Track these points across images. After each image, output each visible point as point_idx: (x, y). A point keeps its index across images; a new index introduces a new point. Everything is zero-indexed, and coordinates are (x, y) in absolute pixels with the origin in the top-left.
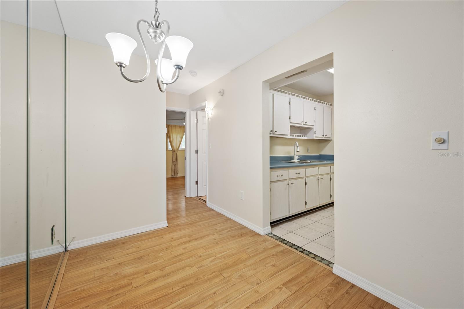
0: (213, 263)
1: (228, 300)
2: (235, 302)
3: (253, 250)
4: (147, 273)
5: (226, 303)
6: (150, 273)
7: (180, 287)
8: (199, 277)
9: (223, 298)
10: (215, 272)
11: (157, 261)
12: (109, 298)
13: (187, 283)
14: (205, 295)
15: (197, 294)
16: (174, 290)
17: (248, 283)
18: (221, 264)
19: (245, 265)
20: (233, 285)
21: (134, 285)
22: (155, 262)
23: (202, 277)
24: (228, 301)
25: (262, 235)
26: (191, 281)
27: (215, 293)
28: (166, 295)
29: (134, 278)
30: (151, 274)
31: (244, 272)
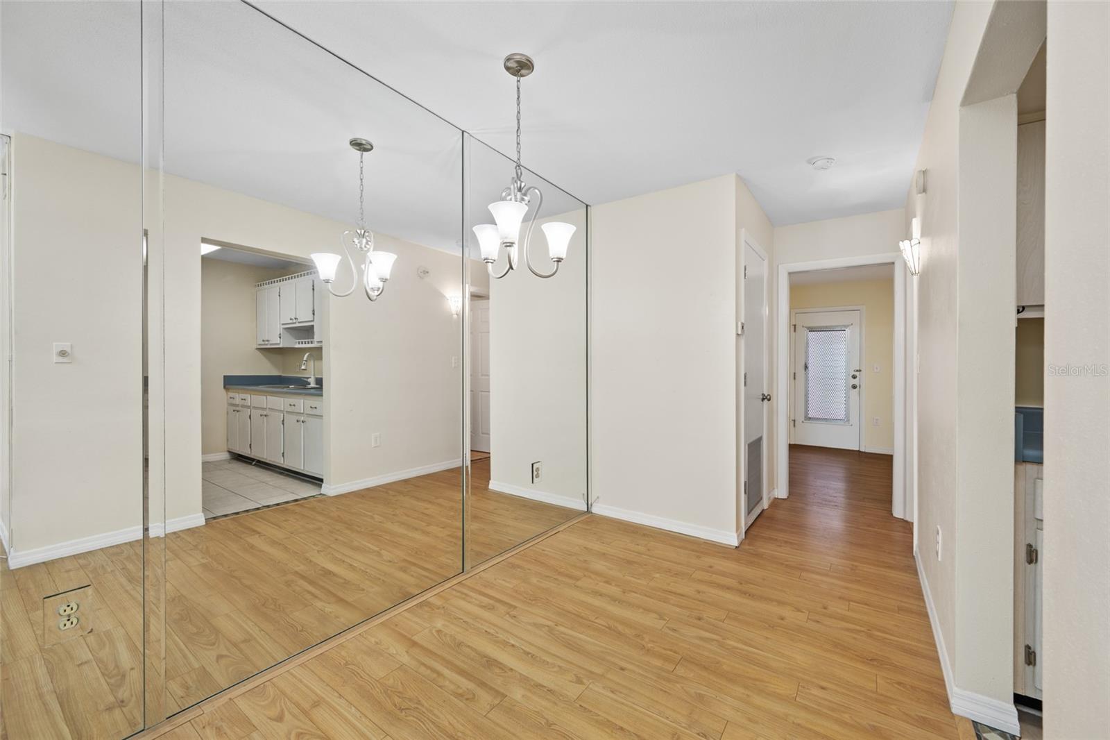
0: (697, 642)
1: (621, 693)
2: (623, 704)
3: (826, 700)
4: (607, 582)
5: (612, 692)
6: (611, 584)
7: (605, 624)
8: (645, 636)
9: (618, 684)
10: (675, 652)
11: (639, 579)
12: (547, 577)
13: (620, 628)
14: (609, 658)
15: (605, 648)
16: (596, 621)
17: (690, 714)
18: (706, 653)
19: (748, 695)
20: (662, 690)
21: (579, 583)
22: (635, 578)
23: (647, 640)
24: (617, 693)
25: (954, 711)
26: (627, 631)
27: (622, 669)
28: (582, 617)
29: (590, 577)
30: (610, 586)
31: (719, 700)
